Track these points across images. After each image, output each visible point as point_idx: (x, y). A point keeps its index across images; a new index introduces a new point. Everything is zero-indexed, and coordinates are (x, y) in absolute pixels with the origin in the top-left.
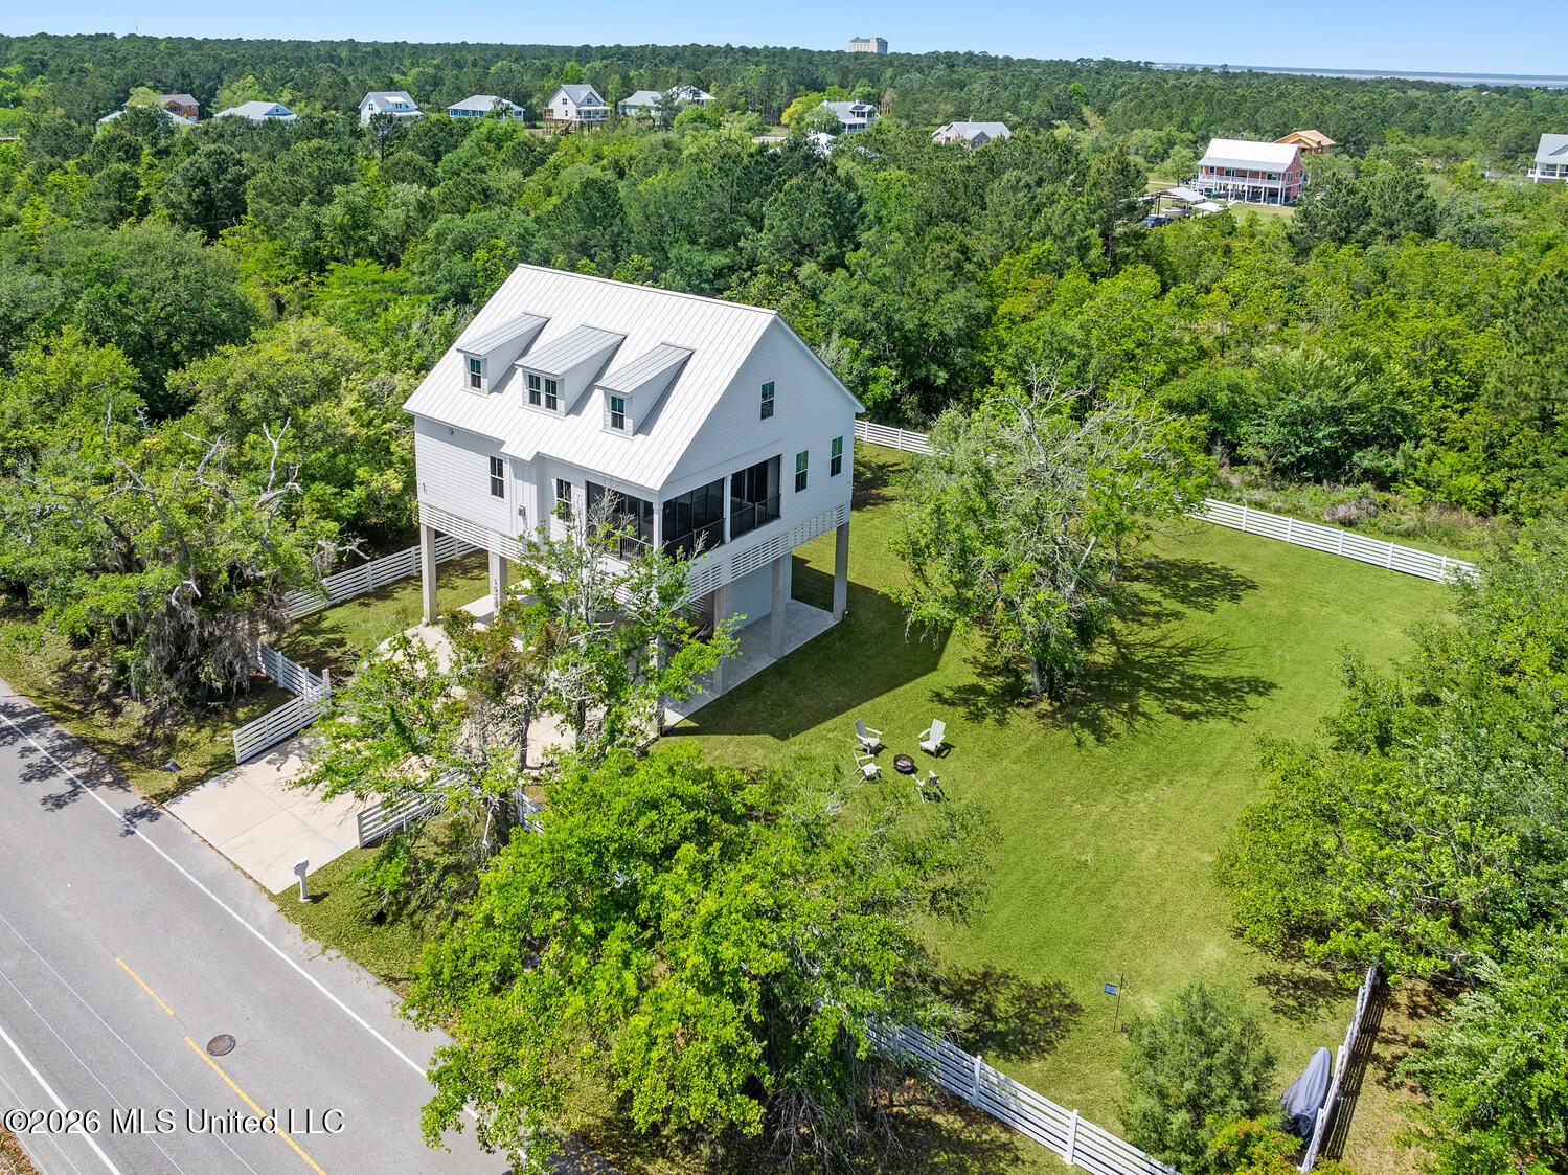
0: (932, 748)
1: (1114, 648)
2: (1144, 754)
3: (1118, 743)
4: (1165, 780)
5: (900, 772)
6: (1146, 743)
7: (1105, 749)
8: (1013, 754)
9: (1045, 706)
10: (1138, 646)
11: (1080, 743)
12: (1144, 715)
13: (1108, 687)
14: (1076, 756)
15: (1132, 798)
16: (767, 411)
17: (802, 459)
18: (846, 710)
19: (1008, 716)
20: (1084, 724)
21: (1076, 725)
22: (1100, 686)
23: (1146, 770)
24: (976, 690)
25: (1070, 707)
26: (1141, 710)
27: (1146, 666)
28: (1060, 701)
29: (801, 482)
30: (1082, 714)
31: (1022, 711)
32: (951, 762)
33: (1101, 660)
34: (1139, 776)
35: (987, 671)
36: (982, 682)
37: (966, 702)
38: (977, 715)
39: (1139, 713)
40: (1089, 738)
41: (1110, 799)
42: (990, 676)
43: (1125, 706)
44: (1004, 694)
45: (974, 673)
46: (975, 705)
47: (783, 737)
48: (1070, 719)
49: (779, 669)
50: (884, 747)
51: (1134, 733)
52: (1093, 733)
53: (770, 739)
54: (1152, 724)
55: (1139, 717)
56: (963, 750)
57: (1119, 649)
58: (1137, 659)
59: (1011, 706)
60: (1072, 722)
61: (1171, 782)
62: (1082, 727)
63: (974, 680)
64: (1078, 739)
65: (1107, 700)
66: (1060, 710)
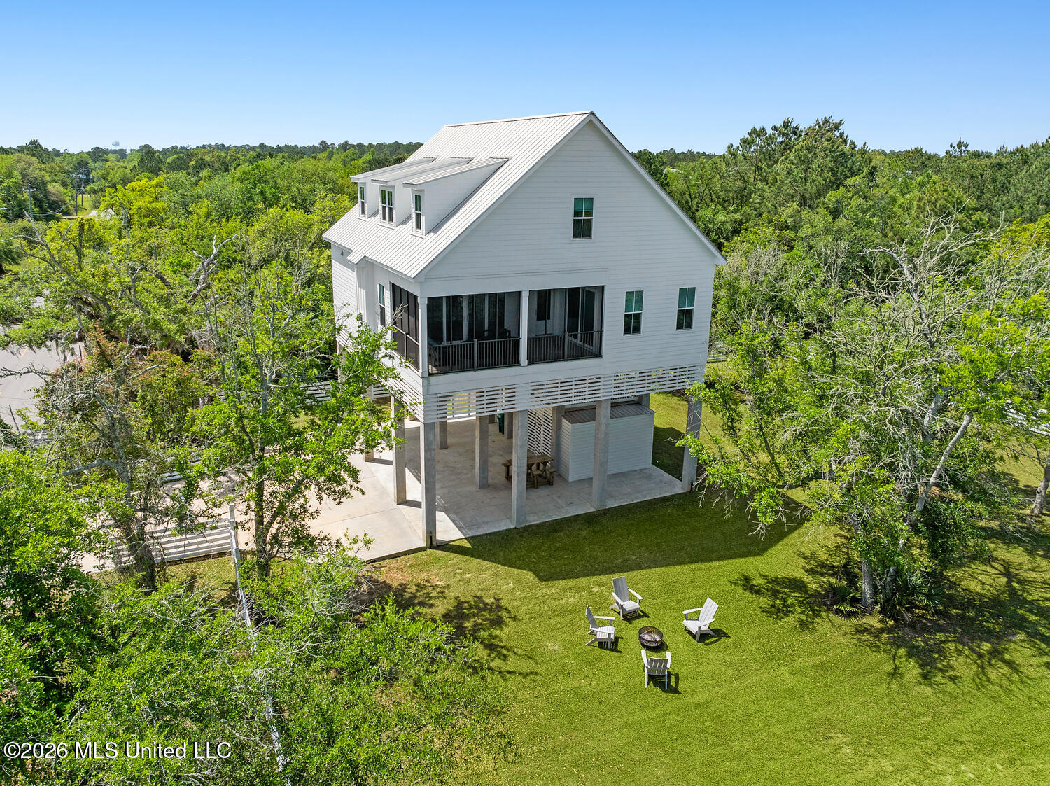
0: (694, 630)
1: (1003, 580)
2: (984, 711)
3: (951, 687)
4: (1004, 755)
5: (644, 646)
6: (996, 699)
7: (928, 690)
8: (798, 664)
9: (874, 621)
10: (1039, 585)
11: (895, 674)
12: (1009, 663)
13: (972, 620)
14: (882, 689)
15: (937, 765)
16: (582, 229)
17: (634, 298)
18: (631, 569)
19: (818, 620)
20: (914, 652)
21: (902, 651)
22: (963, 617)
23: (980, 733)
24: (797, 585)
25: (907, 630)
26: (1007, 656)
27: (1039, 607)
28: (896, 620)
29: (632, 325)
30: (919, 641)
31: (839, 619)
32: (714, 651)
33: (978, 589)
34: (964, 738)
35: (821, 569)
36: (807, 579)
37: (775, 593)
38: (779, 610)
39: (1003, 660)
40: (912, 670)
41: (901, 757)
42: (822, 574)
43: (986, 646)
44: (827, 596)
45: (803, 568)
46: (784, 600)
47: (544, 577)
48: (898, 643)
49: (589, 519)
50: (646, 615)
51: (982, 679)
52: (922, 666)
53: (530, 576)
54: (1015, 677)
55: (1000, 664)
56: (737, 644)
57: (1009, 583)
58: (1030, 598)
59: (829, 610)
60: (899, 647)
61: (1012, 762)
62: (910, 655)
63: (799, 574)
64: (896, 668)
65: (964, 632)
66: (890, 630)
